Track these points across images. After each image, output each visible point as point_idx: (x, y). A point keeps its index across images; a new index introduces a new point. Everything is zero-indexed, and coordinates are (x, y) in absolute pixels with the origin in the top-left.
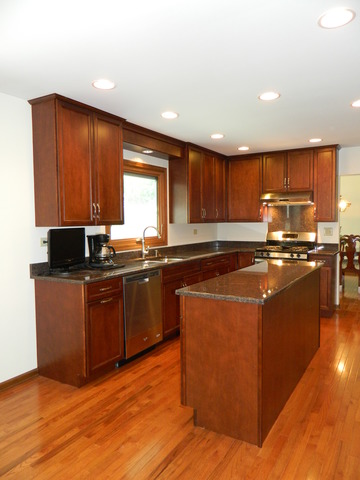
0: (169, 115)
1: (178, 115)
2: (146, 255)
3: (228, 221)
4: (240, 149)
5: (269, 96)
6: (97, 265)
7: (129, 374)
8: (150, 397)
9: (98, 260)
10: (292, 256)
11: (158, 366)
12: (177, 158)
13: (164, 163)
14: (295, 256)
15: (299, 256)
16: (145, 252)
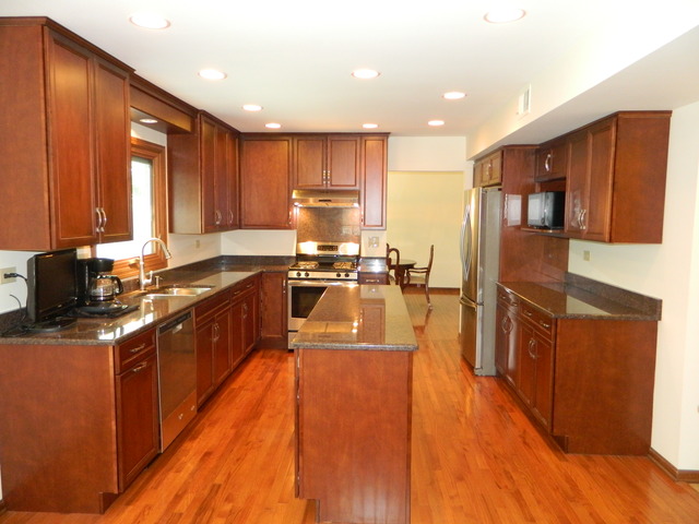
0: (211, 75)
1: (226, 76)
2: (146, 286)
3: (240, 228)
4: (267, 126)
5: (366, 74)
6: (93, 309)
7: (171, 475)
8: (228, 499)
9: (95, 300)
10: (339, 275)
11: (208, 454)
12: (184, 132)
13: (160, 139)
14: (343, 275)
15: (347, 275)
16: (144, 281)
